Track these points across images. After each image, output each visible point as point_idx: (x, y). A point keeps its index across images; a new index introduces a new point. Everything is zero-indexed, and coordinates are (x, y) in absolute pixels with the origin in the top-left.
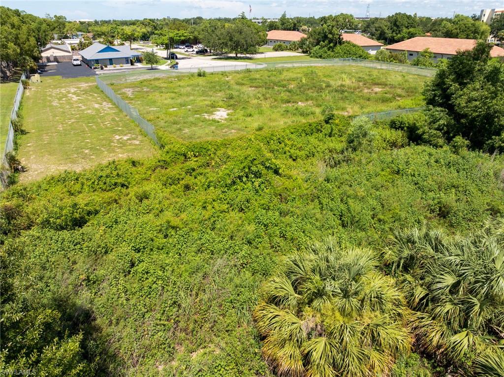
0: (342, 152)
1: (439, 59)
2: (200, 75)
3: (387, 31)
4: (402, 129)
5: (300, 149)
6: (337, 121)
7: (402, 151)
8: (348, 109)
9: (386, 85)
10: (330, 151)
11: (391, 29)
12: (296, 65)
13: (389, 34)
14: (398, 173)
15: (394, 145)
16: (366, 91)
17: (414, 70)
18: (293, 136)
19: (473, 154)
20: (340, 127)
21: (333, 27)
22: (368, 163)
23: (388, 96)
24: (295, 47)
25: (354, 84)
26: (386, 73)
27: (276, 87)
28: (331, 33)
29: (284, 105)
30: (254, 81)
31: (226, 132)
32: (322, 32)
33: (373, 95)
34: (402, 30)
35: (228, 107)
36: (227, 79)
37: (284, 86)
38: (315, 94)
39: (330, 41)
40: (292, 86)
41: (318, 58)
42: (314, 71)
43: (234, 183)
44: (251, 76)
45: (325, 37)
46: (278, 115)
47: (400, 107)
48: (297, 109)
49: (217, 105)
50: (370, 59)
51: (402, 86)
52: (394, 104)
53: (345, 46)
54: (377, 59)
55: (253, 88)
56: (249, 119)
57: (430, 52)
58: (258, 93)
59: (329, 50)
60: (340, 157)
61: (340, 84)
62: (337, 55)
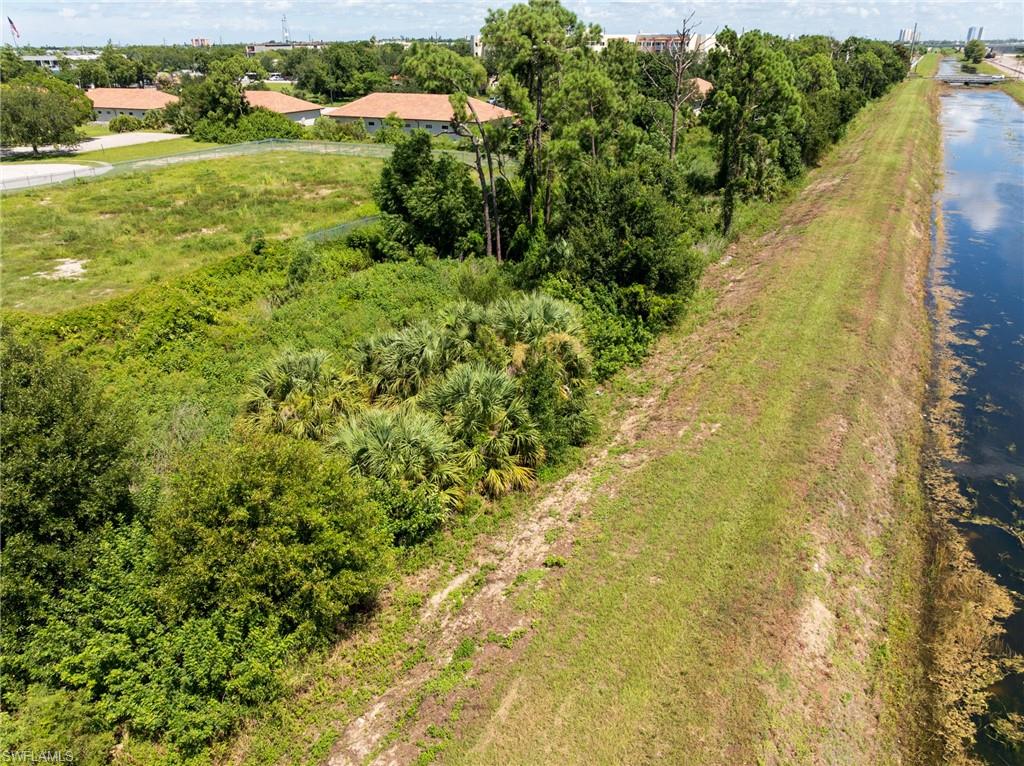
0: (287, 287)
3: (326, 79)
4: (364, 246)
5: (229, 294)
6: (270, 249)
7: (360, 274)
8: (284, 230)
9: (337, 182)
10: (272, 289)
11: (333, 74)
12: (173, 160)
13: (331, 83)
14: (357, 297)
15: (356, 268)
16: (307, 196)
17: (380, 149)
18: (214, 279)
19: (439, 262)
21: (225, 83)
22: (321, 293)
23: (342, 200)
24: (157, 120)
25: (286, 187)
26: (336, 160)
27: (151, 209)
28: (224, 95)
29: (179, 238)
30: (103, 202)
31: (97, 294)
32: (206, 93)
33: (319, 202)
34: (352, 75)
35: (78, 254)
36: (42, 203)
37: (167, 205)
38: (225, 213)
39: (227, 110)
40: (180, 203)
41: (210, 141)
42: (211, 169)
43: (159, 344)
44: (93, 192)
45: (215, 103)
46: (175, 254)
47: (359, 216)
48: (203, 241)
49: (52, 254)
50: (305, 136)
51: (362, 182)
52: (351, 212)
53: (256, 117)
54: (317, 135)
55: (108, 216)
56: (127, 268)
57: (398, 120)
58: (123, 222)
59: (228, 125)
60: (286, 293)
61: (262, 189)
62: (244, 134)
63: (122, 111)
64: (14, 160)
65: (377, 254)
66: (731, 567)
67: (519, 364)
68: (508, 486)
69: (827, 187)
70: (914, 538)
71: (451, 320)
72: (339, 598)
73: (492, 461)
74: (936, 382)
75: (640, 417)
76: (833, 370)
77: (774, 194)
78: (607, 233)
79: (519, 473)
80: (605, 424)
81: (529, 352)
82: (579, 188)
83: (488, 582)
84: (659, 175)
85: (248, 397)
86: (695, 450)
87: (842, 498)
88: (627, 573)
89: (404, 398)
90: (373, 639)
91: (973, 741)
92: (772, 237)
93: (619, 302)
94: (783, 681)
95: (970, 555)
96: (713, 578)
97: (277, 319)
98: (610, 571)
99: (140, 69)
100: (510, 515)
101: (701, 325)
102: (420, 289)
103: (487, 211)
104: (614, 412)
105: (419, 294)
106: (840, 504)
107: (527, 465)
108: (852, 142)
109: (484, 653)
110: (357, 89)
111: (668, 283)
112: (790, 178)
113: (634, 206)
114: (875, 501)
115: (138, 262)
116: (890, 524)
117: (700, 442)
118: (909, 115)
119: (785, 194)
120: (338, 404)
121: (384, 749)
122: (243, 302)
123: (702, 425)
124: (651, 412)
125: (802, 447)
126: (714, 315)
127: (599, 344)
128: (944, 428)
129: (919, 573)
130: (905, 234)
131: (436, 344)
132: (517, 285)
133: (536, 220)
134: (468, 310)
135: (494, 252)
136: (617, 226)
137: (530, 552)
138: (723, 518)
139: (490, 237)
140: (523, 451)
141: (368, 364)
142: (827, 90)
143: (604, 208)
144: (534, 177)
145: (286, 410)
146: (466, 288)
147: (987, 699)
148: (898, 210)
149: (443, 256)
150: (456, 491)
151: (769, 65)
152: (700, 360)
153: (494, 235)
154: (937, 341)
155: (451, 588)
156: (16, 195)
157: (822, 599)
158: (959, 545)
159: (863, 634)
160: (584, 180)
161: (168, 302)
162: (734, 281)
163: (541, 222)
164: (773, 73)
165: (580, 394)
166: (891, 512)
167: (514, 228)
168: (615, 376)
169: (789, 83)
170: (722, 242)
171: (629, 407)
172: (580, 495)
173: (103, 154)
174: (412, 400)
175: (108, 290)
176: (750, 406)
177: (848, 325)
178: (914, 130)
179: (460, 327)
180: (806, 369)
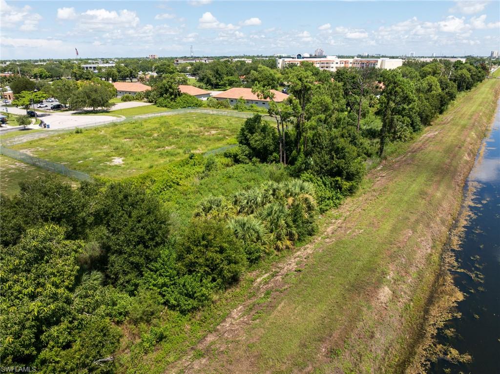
0: (203, 172)
1: (250, 104)
2: (77, 132)
3: (212, 79)
4: (231, 156)
5: (181, 174)
6: (196, 157)
7: (231, 168)
8: (199, 148)
9: (218, 128)
10: (198, 173)
11: (215, 76)
12: (150, 115)
13: (214, 81)
14: (230, 177)
15: (227, 165)
16: (206, 134)
17: (235, 113)
18: (176, 168)
19: (261, 165)
20: (199, 160)
21: (172, 83)
22: (216, 175)
23: (220, 136)
24: (141, 96)
25: (198, 130)
26: (217, 118)
27: (144, 137)
28: (170, 87)
29: (157, 150)
30: (125, 133)
31: (129, 172)
32: (163, 87)
33: (211, 137)
34: (223, 77)
35: (120, 155)
36: (101, 133)
37: (150, 136)
38: (175, 140)
39: (171, 94)
40: (156, 135)
41: (164, 107)
42: (166, 120)
43: (161, 192)
44: (120, 129)
45: (167, 91)
46: (157, 157)
47: (228, 143)
48: (167, 152)
49: (110, 155)
50: (204, 105)
51: (229, 128)
52: (224, 142)
53: (184, 97)
54: (208, 105)
55: (128, 140)
56: (139, 162)
57: (243, 100)
58: (135, 143)
59: (171, 101)
60: (203, 175)
61: (188, 131)
62: (178, 104)
63: (126, 92)
64: (85, 114)
65: (237, 161)
66: (358, 275)
67: (290, 204)
68: (284, 247)
69: (431, 136)
70: (432, 274)
71: (266, 188)
72: (230, 272)
73: (279, 238)
74: (458, 220)
75: (335, 226)
76: (412, 213)
77: (406, 139)
78: (327, 157)
79: (288, 243)
80: (321, 229)
81: (294, 201)
82: (317, 139)
83: (276, 276)
84: (350, 134)
85: (196, 211)
86: (352, 238)
87: (404, 257)
88: (323, 275)
89: (248, 215)
90: (238, 290)
91: (435, 334)
92: (402, 158)
93: (331, 183)
94: (369, 308)
95: (452, 281)
96: (351, 277)
97: (201, 185)
98: (317, 273)
99: (131, 72)
100: (284, 256)
101: (364, 194)
102: (254, 175)
103: (281, 145)
104: (325, 225)
105: (253, 178)
106: (403, 259)
107: (291, 240)
108: (450, 113)
109: (274, 294)
110: (225, 84)
111: (350, 177)
112: (414, 131)
113: (338, 148)
114: (418, 260)
115: (144, 159)
116: (423, 268)
117: (355, 236)
118: (481, 100)
119: (412, 138)
120: (226, 214)
121: (243, 316)
122: (187, 178)
123: (357, 230)
124: (339, 225)
125: (392, 239)
126: (370, 190)
127: (321, 200)
128: (457, 238)
129: (431, 286)
130: (461, 158)
131: (260, 196)
132: (291, 175)
133: (300, 149)
134: (272, 185)
135: (283, 161)
136: (331, 154)
137: (291, 268)
138: (358, 260)
139: (281, 156)
140: (291, 236)
141: (236, 203)
142: (435, 92)
143: (326, 148)
144: (300, 132)
145: (209, 216)
146: (272, 176)
147: (444, 324)
148: (460, 148)
149: (263, 162)
150: (266, 246)
151: (403, 85)
152: (361, 207)
153: (283, 154)
154: (464, 205)
155: (263, 277)
156: (91, 130)
157: (388, 287)
158: (449, 279)
159: (403, 300)
160: (319, 137)
161: (164, 177)
162: (381, 177)
163: (302, 150)
164: (405, 88)
165: (311, 217)
166: (424, 265)
167: (291, 152)
168: (327, 212)
169: (412, 93)
170: (379, 160)
171: (331, 223)
172: (309, 251)
173: (121, 112)
174: (251, 216)
175: (134, 170)
176: (376, 224)
177: (422, 196)
178: (481, 108)
179: (269, 190)
180: (401, 212)
